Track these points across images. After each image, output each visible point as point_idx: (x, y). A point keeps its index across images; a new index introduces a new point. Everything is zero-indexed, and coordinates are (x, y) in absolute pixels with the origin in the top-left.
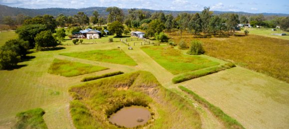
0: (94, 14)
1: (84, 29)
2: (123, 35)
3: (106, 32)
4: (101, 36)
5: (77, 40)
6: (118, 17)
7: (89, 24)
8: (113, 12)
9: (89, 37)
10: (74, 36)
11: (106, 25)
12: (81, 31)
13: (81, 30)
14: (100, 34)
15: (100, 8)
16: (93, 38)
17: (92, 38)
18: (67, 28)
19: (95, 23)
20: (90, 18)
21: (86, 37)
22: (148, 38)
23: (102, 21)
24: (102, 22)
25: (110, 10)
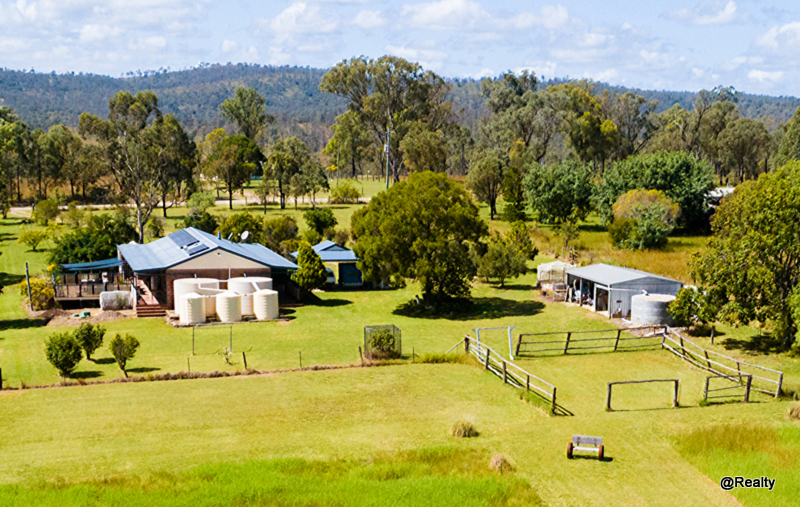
0: (234, 114)
1: (157, 233)
2: (479, 289)
3: (331, 257)
4: (291, 293)
5: (91, 339)
6: (418, 136)
7: (193, 188)
8: (372, 95)
9: (195, 304)
10: (72, 292)
11: (322, 199)
12: (129, 251)
13: (130, 234)
14: (279, 278)
15: (270, 71)
16: (222, 312)
17: (212, 319)
18: (26, 212)
19: (236, 178)
20: (205, 144)
21: (166, 301)
22: (702, 332)
23: (295, 169)
24: (294, 172)
25: (351, 81)
